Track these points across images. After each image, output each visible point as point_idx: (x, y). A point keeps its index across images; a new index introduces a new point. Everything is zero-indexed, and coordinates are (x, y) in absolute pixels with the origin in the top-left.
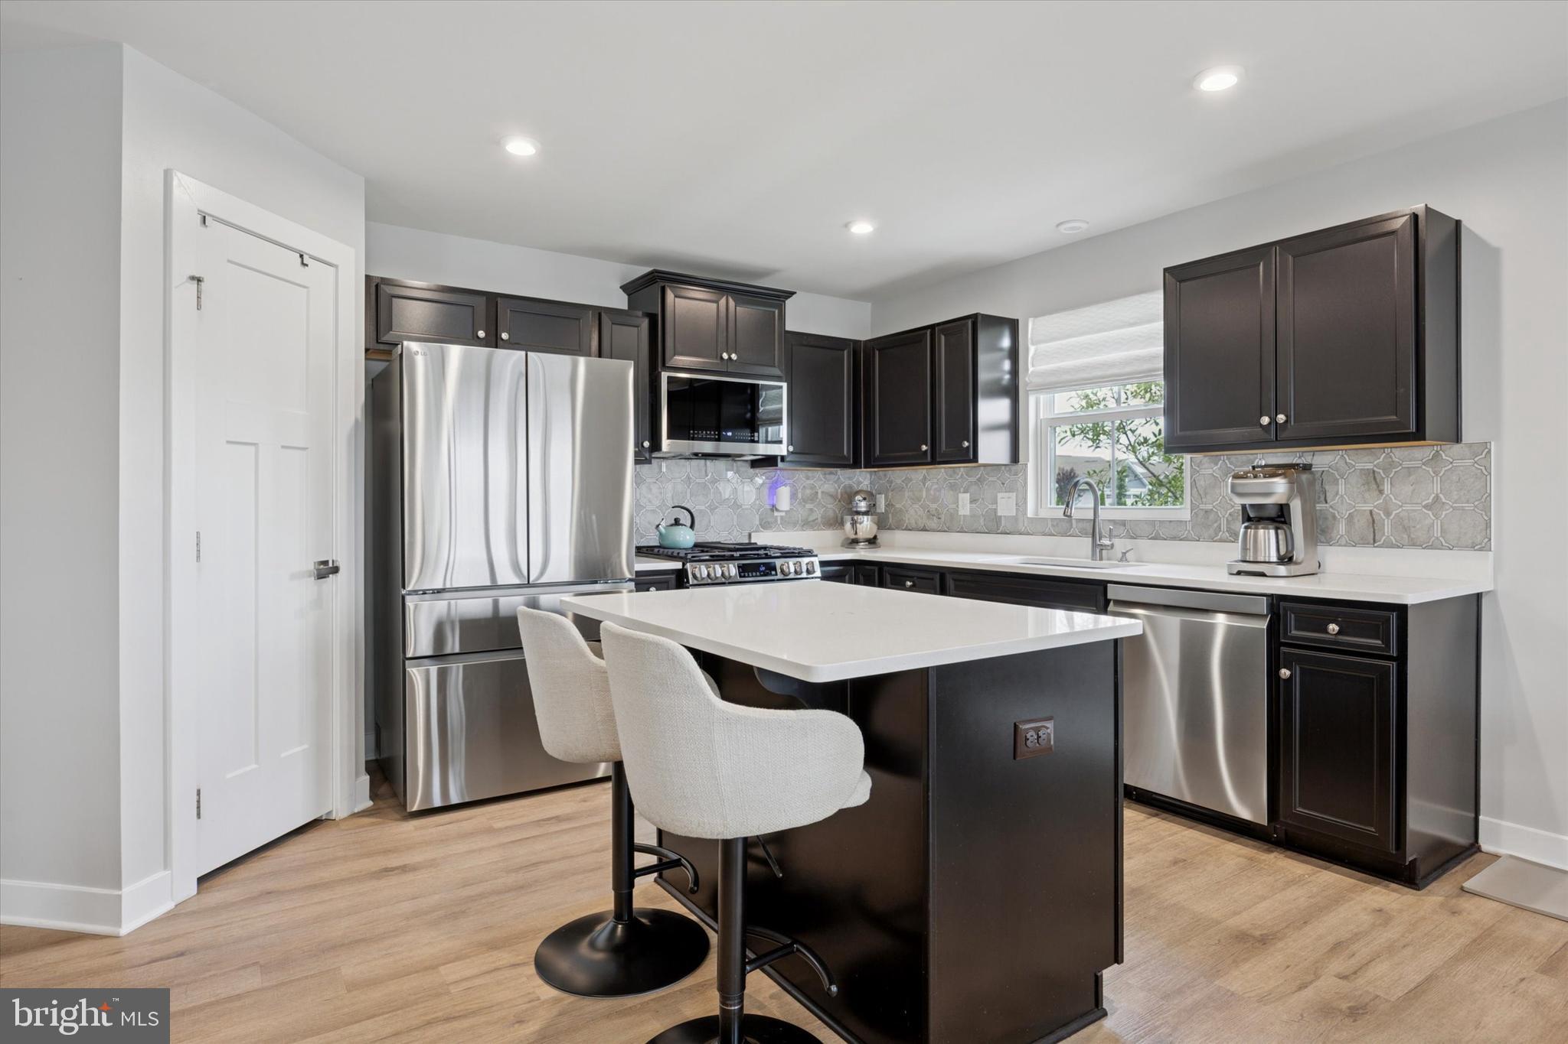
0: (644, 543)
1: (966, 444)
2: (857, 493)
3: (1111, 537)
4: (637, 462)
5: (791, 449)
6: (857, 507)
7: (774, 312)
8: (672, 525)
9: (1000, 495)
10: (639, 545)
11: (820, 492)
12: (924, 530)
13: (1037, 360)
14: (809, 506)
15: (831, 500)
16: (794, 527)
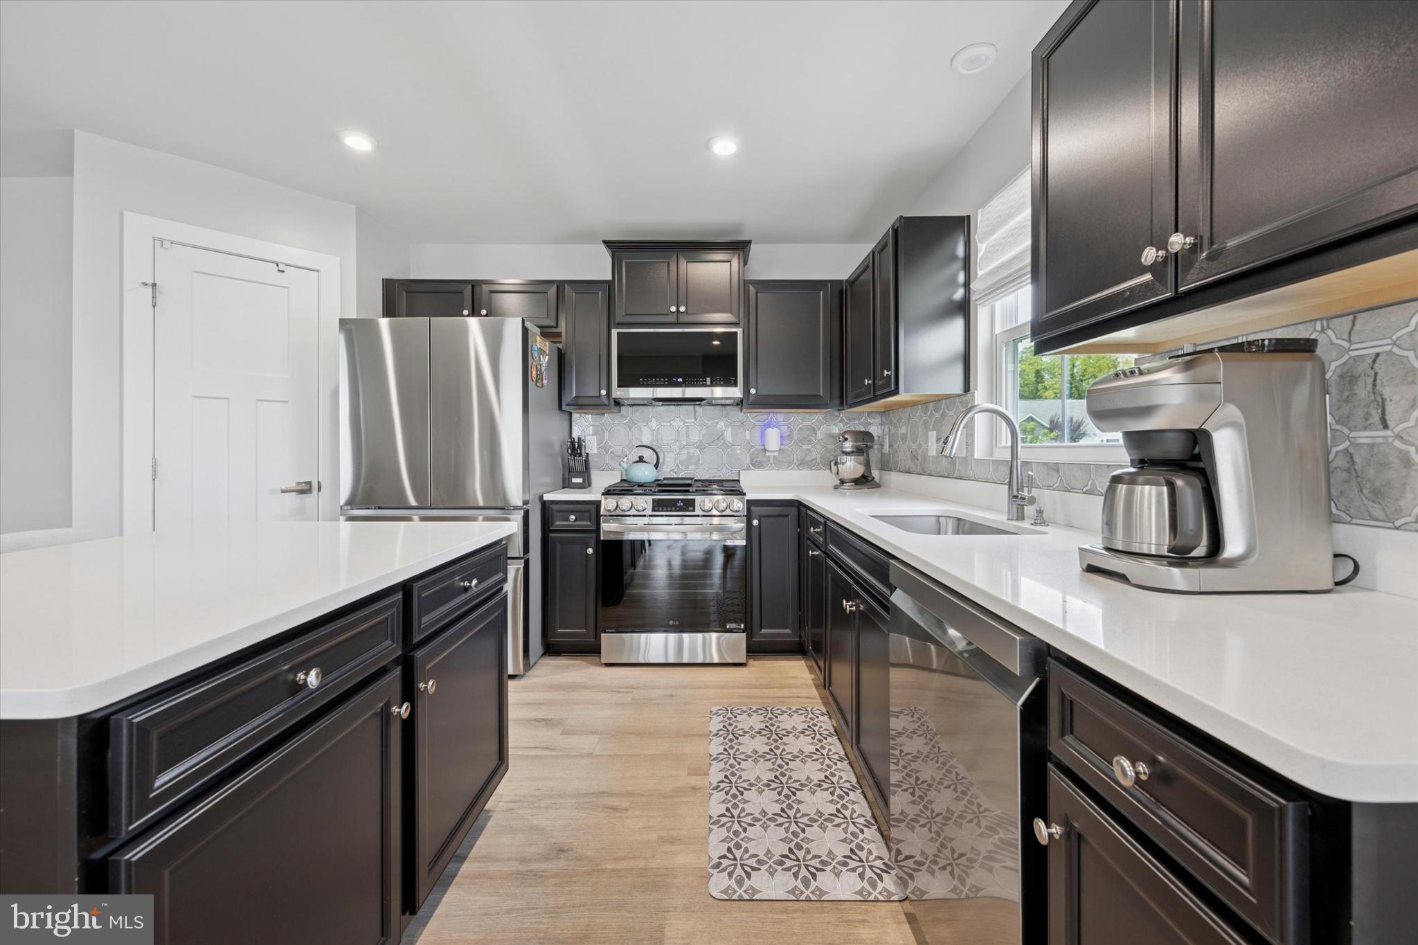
1: (887, 372)
5: (752, 391)
8: (637, 462)
12: (909, 471)
13: (983, 261)
14: (804, 447)
16: (789, 466)
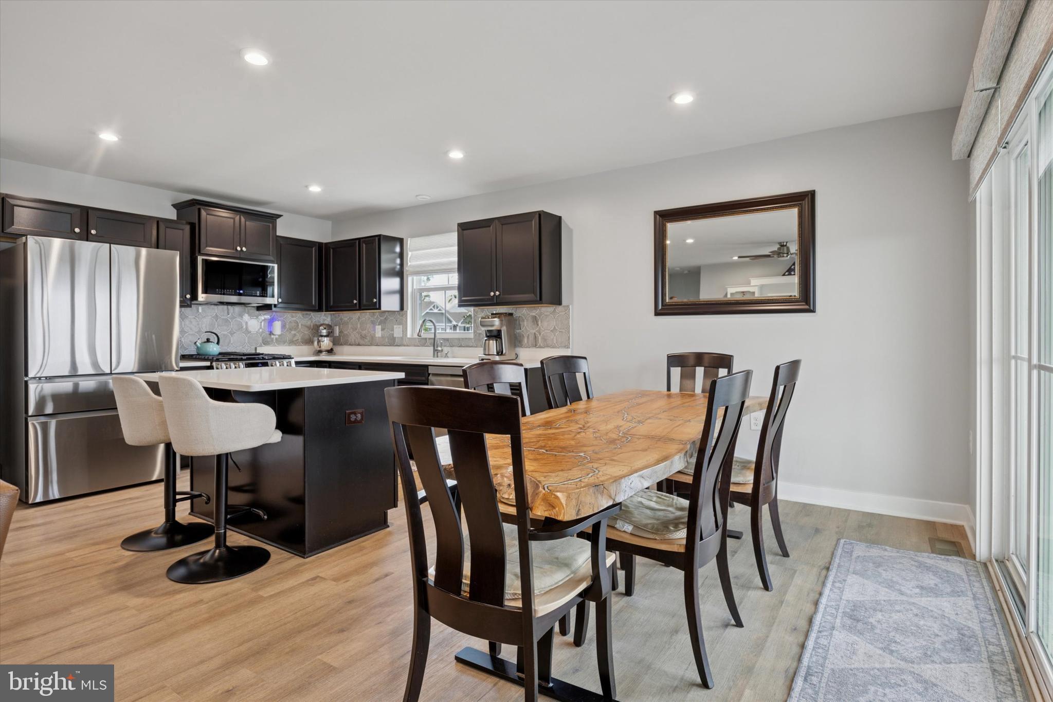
0: (186, 353)
1: (375, 300)
2: (322, 325)
3: (441, 347)
4: (181, 306)
5: (280, 300)
6: (321, 333)
7: (270, 226)
8: (205, 342)
9: (395, 326)
10: (184, 354)
11: (300, 324)
12: (359, 345)
13: (412, 260)
14: (293, 332)
15: (306, 329)
16: (284, 343)
